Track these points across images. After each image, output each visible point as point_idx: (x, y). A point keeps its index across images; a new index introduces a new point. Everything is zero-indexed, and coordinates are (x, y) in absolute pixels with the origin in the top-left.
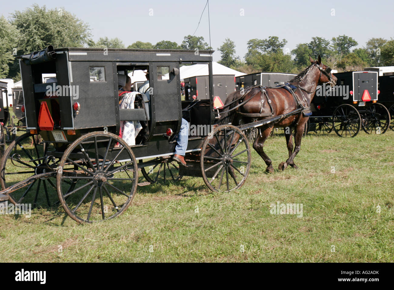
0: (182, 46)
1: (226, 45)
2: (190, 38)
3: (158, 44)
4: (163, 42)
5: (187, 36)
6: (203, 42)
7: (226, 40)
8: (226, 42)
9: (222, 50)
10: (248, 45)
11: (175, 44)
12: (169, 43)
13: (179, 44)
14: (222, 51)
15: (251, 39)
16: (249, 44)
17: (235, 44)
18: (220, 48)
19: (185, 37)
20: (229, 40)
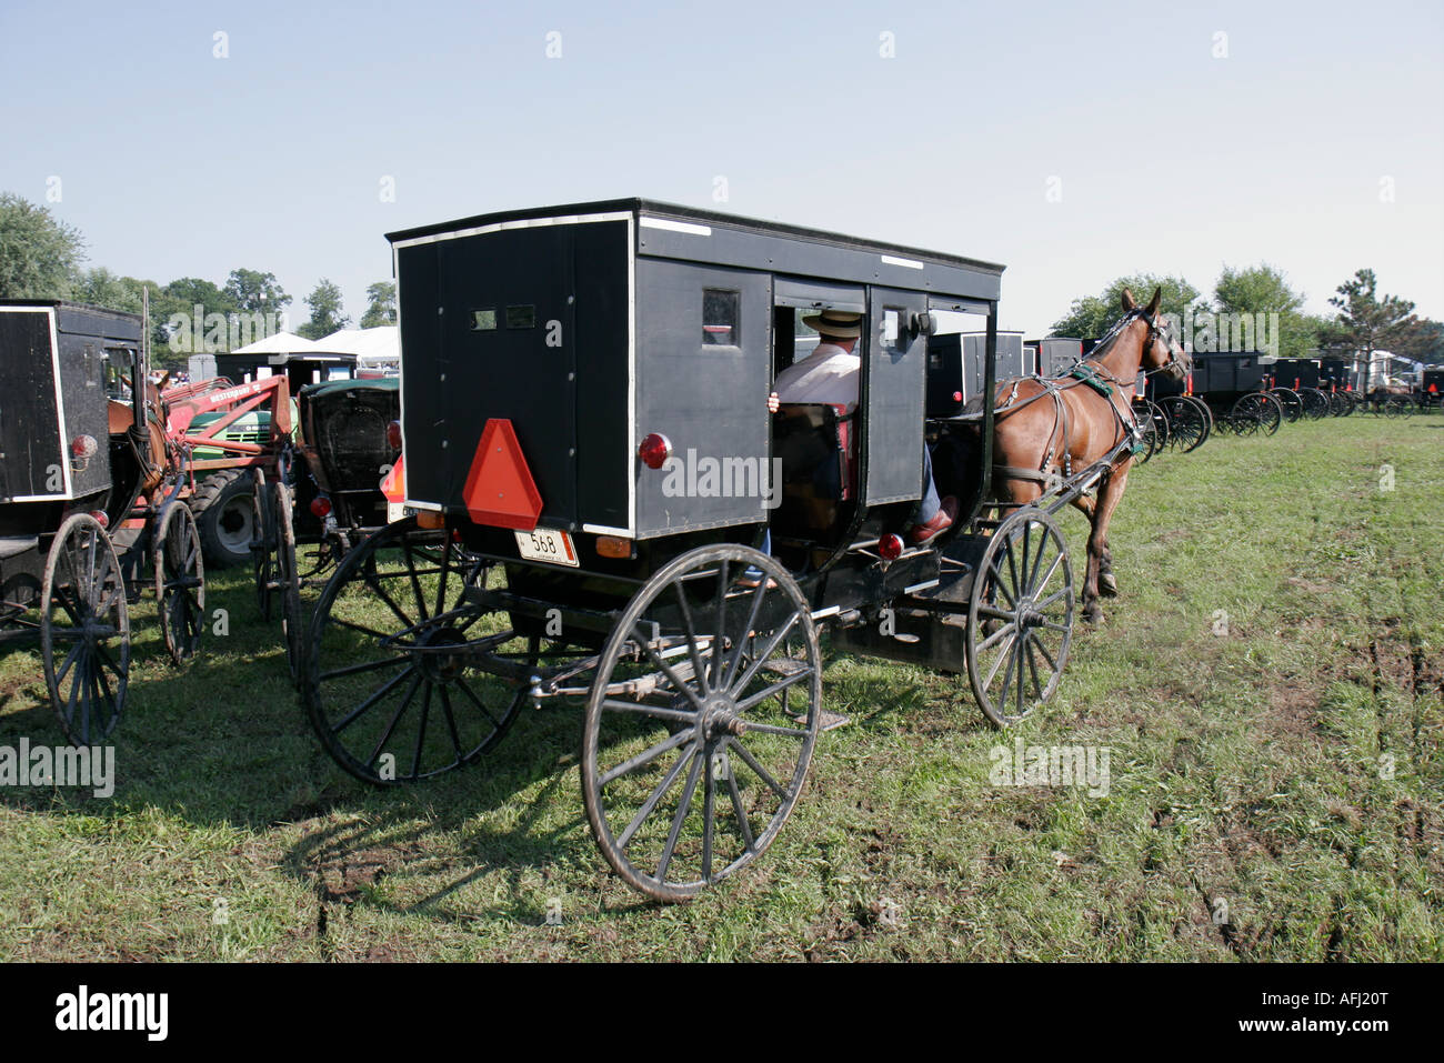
0: (226, 290)
1: (320, 292)
2: (242, 274)
3: (173, 285)
4: (186, 280)
5: (237, 270)
6: (274, 284)
7: (321, 282)
8: (321, 286)
9: (313, 301)
10: (369, 294)
11: (211, 287)
12: (199, 283)
13: (221, 287)
14: (313, 304)
15: (376, 282)
16: (372, 292)
17: (340, 291)
18: (308, 298)
19: (233, 273)
20: (327, 282)
